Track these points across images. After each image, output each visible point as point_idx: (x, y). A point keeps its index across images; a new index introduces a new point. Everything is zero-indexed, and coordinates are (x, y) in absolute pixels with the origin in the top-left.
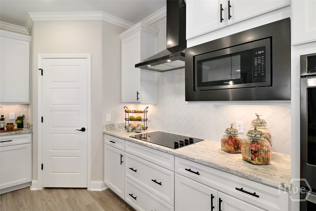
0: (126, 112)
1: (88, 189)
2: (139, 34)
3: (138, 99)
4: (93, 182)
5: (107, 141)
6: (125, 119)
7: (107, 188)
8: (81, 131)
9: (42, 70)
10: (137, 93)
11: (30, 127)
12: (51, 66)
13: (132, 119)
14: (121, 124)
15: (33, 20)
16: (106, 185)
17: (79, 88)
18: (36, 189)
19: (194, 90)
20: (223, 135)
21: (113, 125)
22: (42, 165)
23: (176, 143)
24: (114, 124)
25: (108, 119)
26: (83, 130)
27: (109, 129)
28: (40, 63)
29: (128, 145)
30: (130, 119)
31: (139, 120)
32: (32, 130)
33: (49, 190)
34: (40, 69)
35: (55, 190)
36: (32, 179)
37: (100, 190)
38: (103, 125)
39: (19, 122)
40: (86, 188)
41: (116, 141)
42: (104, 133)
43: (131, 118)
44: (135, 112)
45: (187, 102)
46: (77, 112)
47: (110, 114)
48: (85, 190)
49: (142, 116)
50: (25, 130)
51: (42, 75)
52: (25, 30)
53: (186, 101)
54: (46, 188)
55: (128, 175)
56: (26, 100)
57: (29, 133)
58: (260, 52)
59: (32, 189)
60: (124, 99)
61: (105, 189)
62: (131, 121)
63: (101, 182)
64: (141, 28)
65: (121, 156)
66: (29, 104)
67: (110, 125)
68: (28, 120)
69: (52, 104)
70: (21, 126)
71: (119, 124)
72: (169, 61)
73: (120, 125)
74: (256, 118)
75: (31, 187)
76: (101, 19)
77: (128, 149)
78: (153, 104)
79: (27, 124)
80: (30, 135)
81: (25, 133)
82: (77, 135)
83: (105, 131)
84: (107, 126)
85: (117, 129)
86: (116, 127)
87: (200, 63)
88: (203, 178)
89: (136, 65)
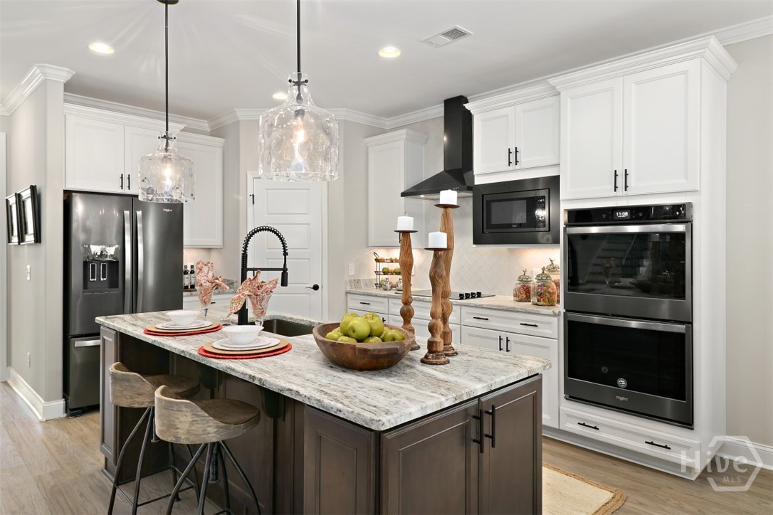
0: (377, 260)
2: (401, 144)
5: (354, 304)
6: (376, 272)
8: (313, 290)
9: (253, 197)
12: (267, 189)
13: (385, 273)
14: (370, 279)
15: (240, 119)
17: (309, 224)
19: (483, 232)
20: (515, 284)
23: (461, 295)
24: (359, 280)
25: (352, 271)
26: (316, 288)
27: (353, 287)
28: (250, 185)
29: (394, 304)
30: (383, 272)
31: (399, 273)
34: (251, 195)
38: (346, 281)
41: (371, 301)
42: (346, 293)
43: (385, 270)
44: (392, 261)
45: (474, 246)
46: (307, 260)
47: (354, 264)
51: (253, 203)
53: (473, 244)
58: (541, 201)
60: (372, 241)
62: (385, 274)
64: (405, 136)
67: (354, 280)
69: (269, 249)
71: (365, 280)
73: (367, 282)
74: (550, 263)
76: (343, 118)
77: (395, 310)
78: (420, 249)
82: (308, 295)
83: (348, 289)
84: (350, 282)
85: (363, 288)
86: (362, 285)
87: (489, 203)
88: (492, 323)
89: (402, 193)
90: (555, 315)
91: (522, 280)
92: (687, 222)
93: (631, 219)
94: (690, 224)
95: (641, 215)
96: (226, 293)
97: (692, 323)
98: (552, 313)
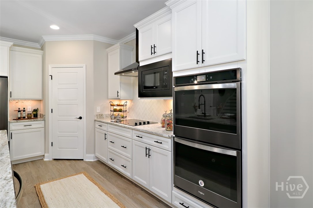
0: (111, 105)
1: (84, 160)
2: (119, 50)
3: (118, 96)
4: (88, 155)
5: (97, 126)
6: (111, 111)
7: (98, 160)
8: (79, 119)
9: (52, 76)
10: (118, 92)
11: (43, 116)
12: (58, 73)
14: (108, 114)
15: (45, 41)
16: (97, 157)
17: (77, 89)
18: (48, 160)
19: (142, 91)
21: (102, 115)
22: (52, 143)
23: (136, 123)
25: (98, 110)
26: (81, 118)
27: (99, 117)
28: (50, 71)
29: (109, 127)
31: (120, 111)
32: (45, 118)
33: (57, 161)
34: (50, 75)
35: (61, 160)
36: (45, 153)
37: (92, 160)
38: (94, 115)
39: (35, 113)
40: (83, 160)
41: (103, 125)
42: (95, 121)
43: (115, 110)
44: (118, 105)
46: (76, 105)
47: (100, 107)
48: (82, 161)
49: (122, 108)
50: (39, 119)
51: (52, 79)
52: (38, 46)
53: (139, 97)
54: (55, 159)
55: (110, 147)
56: (40, 97)
57: (43, 120)
58: (166, 73)
59: (45, 160)
60: (110, 96)
61: (96, 160)
62: (115, 112)
63: (93, 155)
64: (120, 46)
65: (105, 135)
66: (41, 100)
67: (99, 115)
68: (40, 112)
69: (59, 100)
70: (36, 116)
71: (106, 114)
72: (133, 72)
75: (44, 159)
76: (93, 39)
77: (110, 130)
78: (130, 100)
79: (40, 115)
80: (43, 122)
81: (40, 121)
82: (76, 122)
83: (96, 119)
84: (97, 115)
85: (105, 118)
86: (104, 116)
87: (145, 75)
88: (144, 140)
89: (115, 73)
90: (169, 138)
91: (164, 116)
92: (238, 81)
93: (206, 81)
94: (239, 82)
95: (211, 78)
96: (39, 121)
97: (241, 150)
98: (168, 137)
